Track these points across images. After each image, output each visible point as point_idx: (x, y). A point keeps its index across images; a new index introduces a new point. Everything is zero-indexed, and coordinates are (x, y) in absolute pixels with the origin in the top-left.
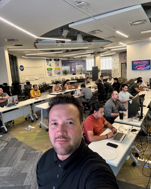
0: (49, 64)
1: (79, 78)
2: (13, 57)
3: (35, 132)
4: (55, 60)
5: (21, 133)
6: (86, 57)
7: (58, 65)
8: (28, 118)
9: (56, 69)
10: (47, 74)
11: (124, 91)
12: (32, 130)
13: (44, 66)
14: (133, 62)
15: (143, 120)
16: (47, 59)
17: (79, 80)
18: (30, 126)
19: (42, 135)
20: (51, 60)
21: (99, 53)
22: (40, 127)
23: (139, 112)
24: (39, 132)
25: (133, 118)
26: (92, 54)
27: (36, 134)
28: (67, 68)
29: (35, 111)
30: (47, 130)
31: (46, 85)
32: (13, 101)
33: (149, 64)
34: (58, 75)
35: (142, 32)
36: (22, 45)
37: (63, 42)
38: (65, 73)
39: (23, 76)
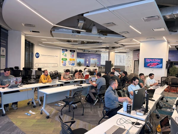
0: (64, 54)
1: (92, 70)
2: (31, 44)
3: (34, 118)
4: (71, 51)
5: (19, 117)
7: (73, 56)
8: (31, 103)
9: (70, 59)
10: (62, 64)
12: (32, 116)
13: (59, 56)
14: (145, 59)
16: (63, 50)
17: (92, 72)
18: (31, 112)
19: (40, 122)
20: (67, 50)
21: (114, 48)
22: (41, 113)
24: (39, 118)
26: (107, 48)
27: (35, 121)
28: (82, 60)
30: (48, 117)
31: (58, 73)
32: (16, 83)
33: (162, 62)
34: (72, 66)
35: (156, 30)
36: (39, 32)
37: (79, 32)
38: (79, 64)
39: (37, 63)
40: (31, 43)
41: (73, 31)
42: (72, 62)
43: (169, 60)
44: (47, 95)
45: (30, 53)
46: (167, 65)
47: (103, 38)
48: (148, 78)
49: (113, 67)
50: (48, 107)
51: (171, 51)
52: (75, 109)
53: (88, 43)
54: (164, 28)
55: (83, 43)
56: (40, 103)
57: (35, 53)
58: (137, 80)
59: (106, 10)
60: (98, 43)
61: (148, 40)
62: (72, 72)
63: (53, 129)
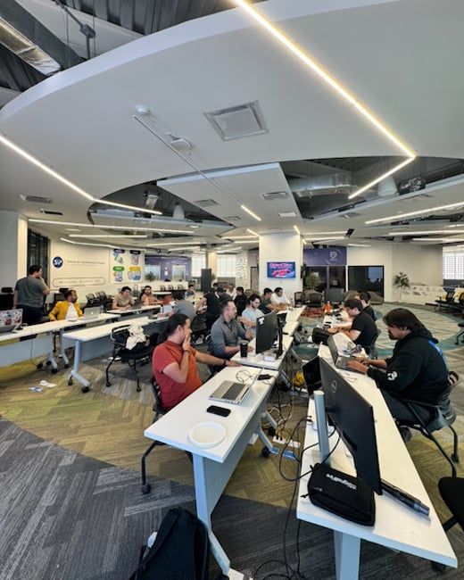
0: (118, 259)
2: (41, 239)
3: (53, 395)
4: (131, 252)
5: (14, 398)
6: (191, 252)
7: (137, 261)
8: (45, 364)
9: (131, 269)
10: (113, 278)
11: (253, 307)
12: (48, 392)
13: (107, 263)
14: (268, 263)
15: (283, 357)
16: (115, 250)
17: (176, 291)
18: (43, 383)
19: (69, 402)
20: (123, 251)
21: (214, 245)
22: (70, 383)
23: (277, 343)
24: (65, 394)
25: (266, 353)
26: (202, 246)
27: (55, 401)
28: (155, 270)
29: (65, 346)
30: (86, 390)
31: (105, 297)
32: (8, 322)
33: (294, 269)
34: (136, 281)
35: (283, 215)
36: (60, 214)
37: (148, 216)
38: (150, 277)
39: (58, 279)
40: (44, 238)
41: (136, 214)
42: (135, 273)
43: (304, 265)
44: (82, 343)
45: (42, 259)
46: (302, 272)
47: (194, 227)
48: (274, 295)
49: (216, 281)
50: (86, 368)
51: (306, 251)
52: (147, 365)
53: (167, 235)
54: (294, 213)
55: (156, 236)
56: (67, 361)
57: (52, 256)
58: (257, 300)
59: (200, 177)
60: (186, 235)
61: (272, 231)
62: (135, 294)
63: (97, 413)
